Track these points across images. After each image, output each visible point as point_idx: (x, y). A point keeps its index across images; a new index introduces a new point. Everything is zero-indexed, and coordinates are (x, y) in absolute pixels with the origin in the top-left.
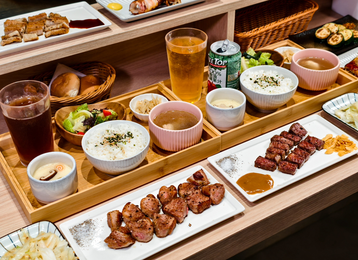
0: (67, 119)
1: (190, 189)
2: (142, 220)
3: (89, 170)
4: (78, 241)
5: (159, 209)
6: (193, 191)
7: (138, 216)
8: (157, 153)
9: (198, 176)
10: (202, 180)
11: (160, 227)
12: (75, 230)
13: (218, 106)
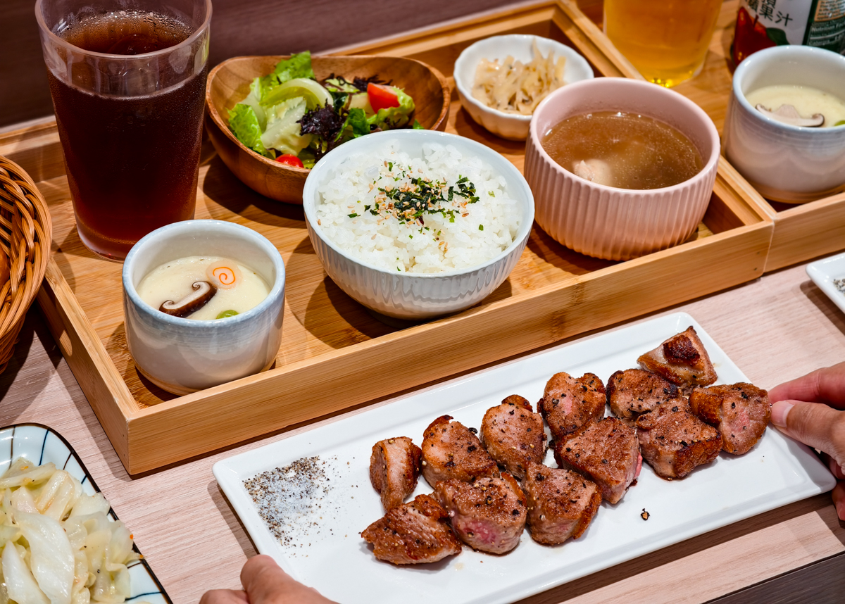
0: (244, 102)
1: (650, 392)
2: (489, 479)
3: (309, 291)
4: (274, 524)
5: (544, 448)
6: (661, 402)
7: (474, 464)
8: (541, 255)
9: (681, 350)
10: (692, 366)
11: (546, 511)
12: (265, 485)
13: (770, 110)
